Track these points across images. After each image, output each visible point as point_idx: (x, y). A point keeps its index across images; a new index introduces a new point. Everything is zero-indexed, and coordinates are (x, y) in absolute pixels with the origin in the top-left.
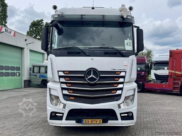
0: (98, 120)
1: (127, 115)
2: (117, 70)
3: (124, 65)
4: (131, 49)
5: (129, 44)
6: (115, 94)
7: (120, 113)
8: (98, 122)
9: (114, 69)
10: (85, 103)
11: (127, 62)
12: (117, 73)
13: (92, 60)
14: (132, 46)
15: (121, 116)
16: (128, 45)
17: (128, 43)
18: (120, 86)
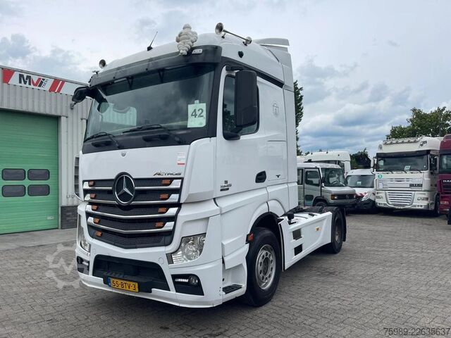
0: (132, 283)
1: (186, 281)
2: (164, 176)
3: (179, 162)
4: (201, 124)
5: (198, 113)
6: (163, 229)
7: (172, 275)
8: (131, 289)
9: (159, 174)
10: (114, 245)
11: (184, 157)
12: (164, 182)
13: (124, 155)
14: (205, 116)
15: (175, 283)
16: (195, 115)
17: (197, 111)
18: (172, 211)
